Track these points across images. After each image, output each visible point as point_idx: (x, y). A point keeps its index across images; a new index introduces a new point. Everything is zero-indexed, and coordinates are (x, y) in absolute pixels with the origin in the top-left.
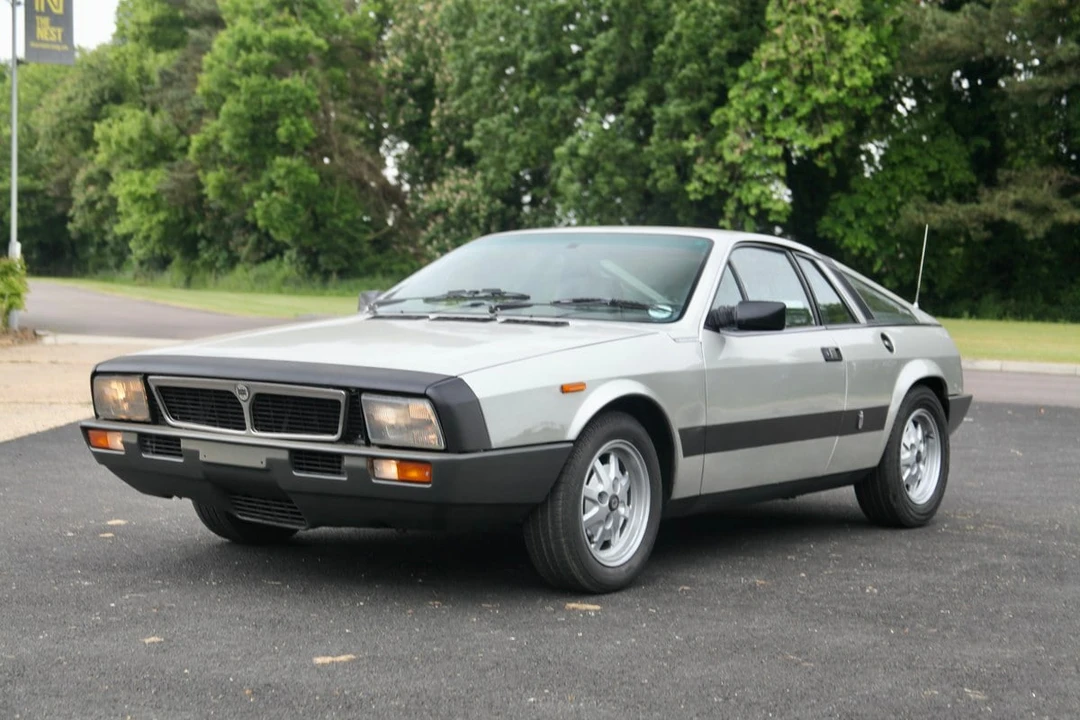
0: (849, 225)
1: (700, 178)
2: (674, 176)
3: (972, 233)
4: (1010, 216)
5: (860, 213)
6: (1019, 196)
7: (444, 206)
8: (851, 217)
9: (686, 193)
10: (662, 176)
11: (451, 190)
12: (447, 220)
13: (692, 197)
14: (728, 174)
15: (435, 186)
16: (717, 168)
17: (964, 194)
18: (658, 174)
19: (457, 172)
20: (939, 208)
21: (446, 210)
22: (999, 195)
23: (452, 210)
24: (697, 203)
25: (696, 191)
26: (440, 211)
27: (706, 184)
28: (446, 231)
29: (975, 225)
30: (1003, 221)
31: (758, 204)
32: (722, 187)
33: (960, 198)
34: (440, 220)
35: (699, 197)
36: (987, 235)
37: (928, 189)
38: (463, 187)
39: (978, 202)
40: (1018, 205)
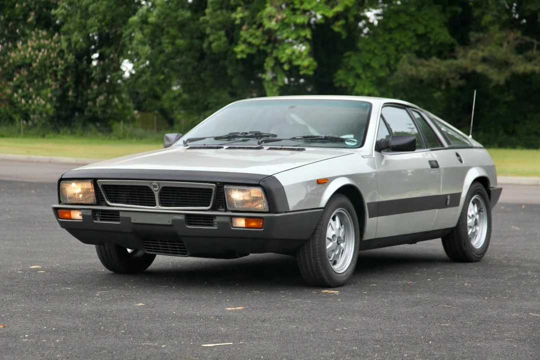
0: (358, 76)
1: (245, 42)
2: (224, 39)
3: (451, 81)
4: (480, 68)
5: (367, 67)
6: (486, 54)
7: (28, 61)
8: (360, 71)
9: (235, 53)
10: (215, 40)
11: (34, 49)
12: (31, 73)
13: (239, 56)
14: (267, 37)
15: (19, 44)
16: (259, 33)
17: (444, 52)
18: (211, 38)
19: (38, 33)
20: (426, 63)
21: (30, 65)
22: (471, 53)
23: (34, 65)
24: (242, 60)
25: (242, 52)
26: (26, 65)
27: (250, 44)
28: (30, 81)
29: (453, 75)
30: (474, 72)
31: (290, 62)
32: (262, 47)
33: (441, 55)
34: (24, 72)
35: (244, 56)
36: (462, 82)
37: (417, 48)
38: (44, 46)
39: (455, 58)
40: (484, 60)
